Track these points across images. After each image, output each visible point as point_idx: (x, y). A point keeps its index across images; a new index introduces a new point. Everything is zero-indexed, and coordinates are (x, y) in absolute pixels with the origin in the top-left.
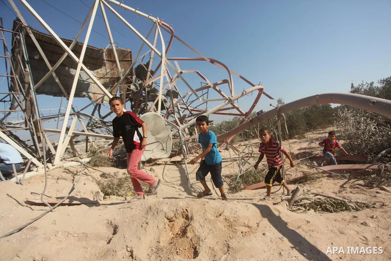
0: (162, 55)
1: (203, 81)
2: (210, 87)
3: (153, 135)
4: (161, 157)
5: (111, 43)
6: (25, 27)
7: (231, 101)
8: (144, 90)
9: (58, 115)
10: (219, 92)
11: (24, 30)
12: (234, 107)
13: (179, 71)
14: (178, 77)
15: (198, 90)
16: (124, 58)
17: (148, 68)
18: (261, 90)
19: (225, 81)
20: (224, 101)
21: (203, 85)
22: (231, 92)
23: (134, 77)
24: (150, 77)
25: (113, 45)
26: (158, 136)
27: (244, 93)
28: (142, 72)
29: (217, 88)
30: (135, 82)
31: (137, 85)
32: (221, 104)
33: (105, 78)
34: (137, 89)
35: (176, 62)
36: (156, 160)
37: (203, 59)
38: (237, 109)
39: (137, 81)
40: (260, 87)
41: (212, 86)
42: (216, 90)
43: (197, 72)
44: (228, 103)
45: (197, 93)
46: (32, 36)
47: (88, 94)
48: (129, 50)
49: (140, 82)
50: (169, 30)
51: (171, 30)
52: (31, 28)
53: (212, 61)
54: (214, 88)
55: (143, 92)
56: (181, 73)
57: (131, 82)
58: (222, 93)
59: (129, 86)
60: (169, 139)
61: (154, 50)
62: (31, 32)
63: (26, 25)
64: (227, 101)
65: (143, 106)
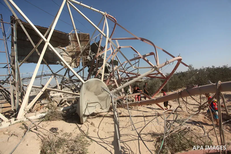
0: (106, 36)
1: (136, 53)
2: (140, 58)
4: (102, 112)
5: (74, 29)
6: (17, 20)
7: (156, 69)
8: (96, 59)
9: (41, 76)
10: (147, 61)
11: (17, 22)
12: (159, 73)
13: (119, 47)
14: (117, 51)
15: (131, 60)
16: (85, 39)
17: (98, 45)
18: (180, 61)
19: (152, 54)
20: (151, 69)
21: (136, 56)
22: (157, 62)
23: (90, 51)
25: (76, 30)
26: (100, 96)
27: (167, 63)
28: (95, 48)
29: (146, 58)
30: (91, 54)
31: (92, 56)
32: (149, 71)
33: (72, 52)
34: (91, 59)
35: (117, 41)
37: (136, 39)
38: (161, 74)
39: (92, 54)
40: (180, 58)
41: (142, 57)
42: (145, 60)
43: (131, 47)
44: (154, 71)
45: (131, 62)
46: (22, 26)
47: (60, 63)
48: (88, 34)
49: (94, 54)
50: (114, 20)
51: (115, 20)
52: (21, 21)
53: (142, 40)
54: (144, 59)
55: (95, 61)
56: (120, 48)
57: (87, 55)
58: (149, 62)
59: (87, 57)
60: (108, 98)
61: (102, 34)
62: (21, 23)
64: (154, 69)
65: (95, 70)
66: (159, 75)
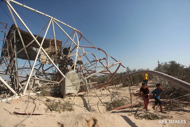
1: (95, 58)
2: (97, 61)
3: (72, 82)
4: (74, 93)
5: (54, 38)
6: (17, 28)
7: (107, 68)
8: (67, 59)
9: (23, 68)
10: (102, 63)
11: (16, 30)
12: (108, 71)
13: (84, 53)
14: (83, 55)
15: (92, 62)
16: (58, 44)
17: (69, 50)
18: (120, 64)
19: (104, 59)
20: (104, 68)
21: (94, 59)
22: (107, 64)
23: (62, 53)
24: (70, 53)
25: (55, 38)
26: (74, 82)
27: (113, 65)
28: (66, 51)
29: (101, 61)
30: (63, 55)
31: (63, 57)
32: (103, 69)
33: (48, 52)
34: (63, 58)
35: (83, 49)
36: (72, 94)
37: (95, 48)
38: (110, 71)
39: (64, 55)
40: (120, 62)
41: (98, 60)
42: (100, 62)
43: (92, 54)
44: (106, 69)
45: (92, 63)
46: (19, 32)
47: (39, 60)
48: (61, 41)
49: (65, 56)
50: (80, 34)
51: (81, 34)
52: (19, 29)
53: (99, 49)
54: (99, 61)
55: (66, 60)
56: (85, 53)
57: (61, 55)
58: (103, 64)
59: (60, 57)
60: (78, 84)
61: (73, 42)
62: (19, 30)
63: (18, 27)
64: (105, 68)
65: (65, 67)
66: (109, 72)
